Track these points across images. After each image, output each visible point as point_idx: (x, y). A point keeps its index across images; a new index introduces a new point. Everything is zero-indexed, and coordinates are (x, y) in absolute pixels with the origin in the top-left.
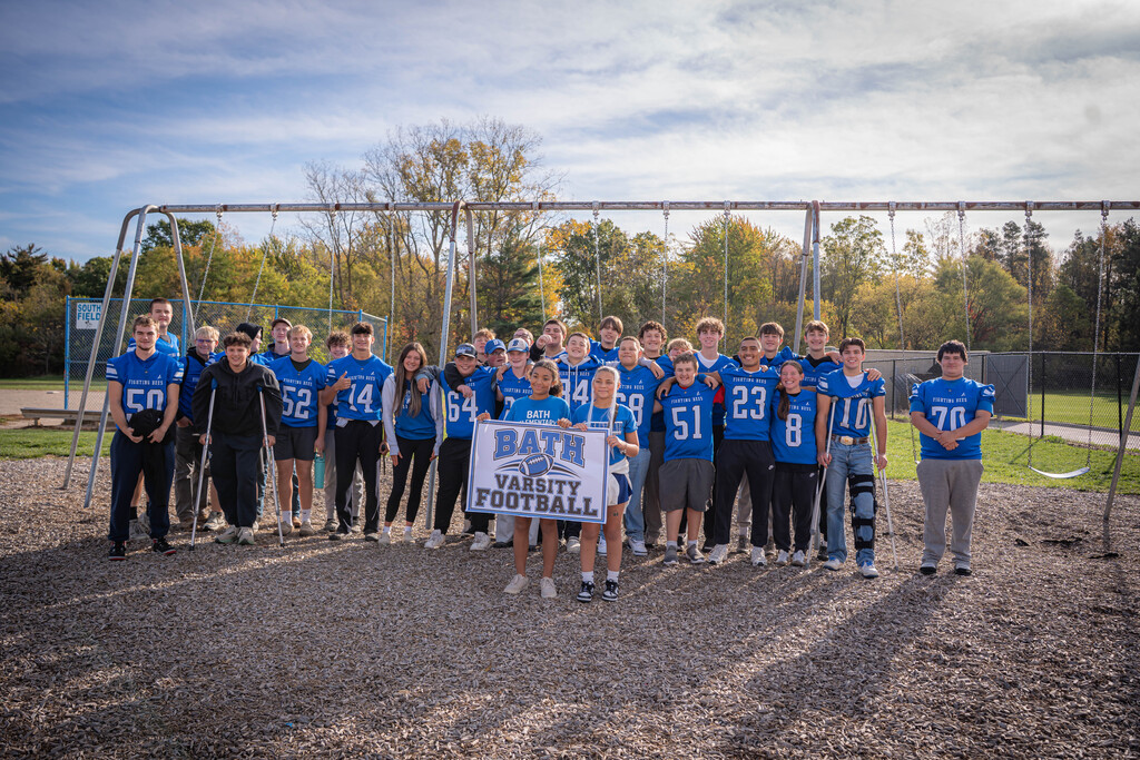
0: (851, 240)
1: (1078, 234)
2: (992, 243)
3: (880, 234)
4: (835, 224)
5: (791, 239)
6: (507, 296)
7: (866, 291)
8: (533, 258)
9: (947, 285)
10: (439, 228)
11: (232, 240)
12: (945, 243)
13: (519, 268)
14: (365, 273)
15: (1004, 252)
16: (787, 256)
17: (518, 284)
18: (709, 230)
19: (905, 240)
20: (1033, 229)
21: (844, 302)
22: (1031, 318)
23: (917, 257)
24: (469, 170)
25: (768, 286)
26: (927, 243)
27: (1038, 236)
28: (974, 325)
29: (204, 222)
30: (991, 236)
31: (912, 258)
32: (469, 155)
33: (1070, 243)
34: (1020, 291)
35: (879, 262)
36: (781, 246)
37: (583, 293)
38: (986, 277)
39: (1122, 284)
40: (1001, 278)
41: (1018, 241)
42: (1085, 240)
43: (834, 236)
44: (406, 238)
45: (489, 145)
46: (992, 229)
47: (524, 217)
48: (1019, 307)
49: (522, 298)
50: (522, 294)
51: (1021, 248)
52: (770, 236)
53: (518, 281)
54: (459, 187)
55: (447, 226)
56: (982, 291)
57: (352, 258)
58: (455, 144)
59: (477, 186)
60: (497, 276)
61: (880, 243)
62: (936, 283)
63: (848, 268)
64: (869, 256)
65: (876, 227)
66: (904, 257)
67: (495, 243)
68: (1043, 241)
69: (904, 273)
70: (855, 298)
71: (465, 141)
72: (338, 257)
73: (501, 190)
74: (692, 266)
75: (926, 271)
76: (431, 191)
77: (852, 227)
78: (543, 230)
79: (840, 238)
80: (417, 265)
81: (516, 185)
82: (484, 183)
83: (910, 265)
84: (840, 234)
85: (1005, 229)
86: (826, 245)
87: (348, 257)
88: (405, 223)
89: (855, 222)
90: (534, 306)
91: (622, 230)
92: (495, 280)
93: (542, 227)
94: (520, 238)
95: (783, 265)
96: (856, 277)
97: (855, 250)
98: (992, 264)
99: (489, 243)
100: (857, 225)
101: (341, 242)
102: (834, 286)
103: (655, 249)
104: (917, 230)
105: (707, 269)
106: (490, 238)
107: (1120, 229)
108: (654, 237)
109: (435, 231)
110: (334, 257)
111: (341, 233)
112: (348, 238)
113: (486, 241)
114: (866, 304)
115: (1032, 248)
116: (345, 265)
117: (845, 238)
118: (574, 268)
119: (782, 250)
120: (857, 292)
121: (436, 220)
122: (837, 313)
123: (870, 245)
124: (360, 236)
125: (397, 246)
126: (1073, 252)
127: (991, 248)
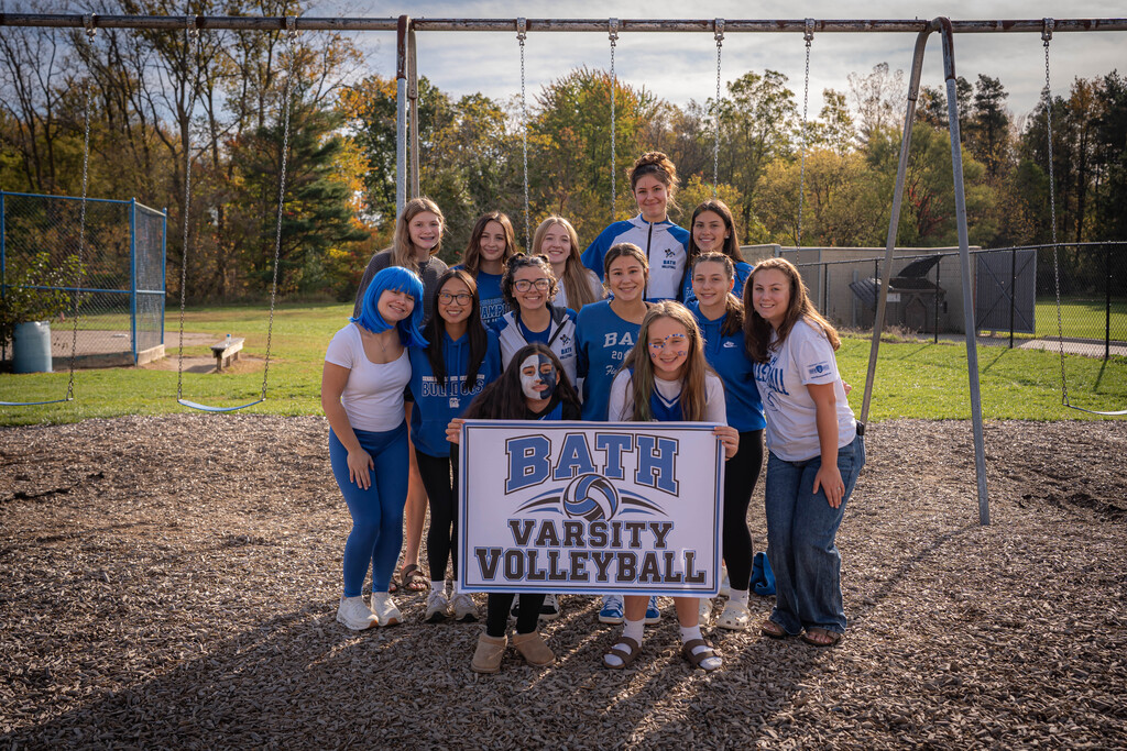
0: (754, 103)
1: (1046, 92)
2: (935, 106)
3: (792, 94)
4: (733, 82)
5: (672, 103)
6: (290, 185)
7: (776, 173)
8: (323, 129)
9: (882, 162)
10: (188, 87)
12: (875, 107)
13: (308, 144)
14: (74, 151)
16: (668, 127)
17: (305, 166)
18: (563, 90)
19: (822, 103)
20: (988, 87)
21: (747, 187)
22: (993, 204)
23: (838, 126)
26: (852, 108)
28: (919, 215)
30: (933, 97)
31: (831, 128)
33: (1036, 105)
34: (977, 168)
35: (789, 133)
36: (659, 113)
37: (390, 179)
38: (933, 150)
39: (1099, 159)
41: (968, 103)
42: (1053, 100)
43: (731, 98)
44: (136, 100)
46: (935, 87)
47: (308, 71)
48: (976, 189)
49: (313, 186)
50: (311, 180)
51: (971, 113)
52: (645, 100)
53: (307, 162)
55: (198, 83)
56: (926, 170)
57: (53, 128)
60: (274, 154)
61: (791, 107)
62: (869, 160)
63: (751, 142)
64: (777, 125)
65: (787, 86)
66: (822, 126)
67: (267, 110)
68: (1001, 102)
69: (824, 146)
70: (763, 180)
72: (32, 126)
74: (547, 139)
75: (849, 144)
77: (755, 86)
78: (337, 90)
79: (739, 101)
80: (157, 138)
83: (829, 136)
84: (739, 95)
86: (719, 111)
87: (46, 128)
88: (134, 77)
89: (758, 78)
90: (330, 198)
91: (442, 91)
92: (273, 161)
93: (335, 86)
94: (305, 101)
95: (664, 139)
96: (760, 154)
97: (759, 117)
98: (937, 134)
99: (261, 107)
100: (761, 83)
101: (35, 105)
102: (732, 166)
103: (488, 118)
104: (836, 91)
105: (562, 144)
106: (261, 100)
107: (1099, 86)
108: (487, 101)
109: (179, 91)
110: (25, 128)
111: (34, 91)
112: (44, 99)
113: (256, 105)
114: (778, 190)
115: (986, 112)
116: (42, 139)
117: (746, 101)
118: (376, 143)
119: (660, 118)
120: (765, 173)
121: (181, 75)
122: (739, 202)
123: (778, 110)
124: (63, 95)
125: (124, 111)
126: (1038, 118)
127: (933, 113)
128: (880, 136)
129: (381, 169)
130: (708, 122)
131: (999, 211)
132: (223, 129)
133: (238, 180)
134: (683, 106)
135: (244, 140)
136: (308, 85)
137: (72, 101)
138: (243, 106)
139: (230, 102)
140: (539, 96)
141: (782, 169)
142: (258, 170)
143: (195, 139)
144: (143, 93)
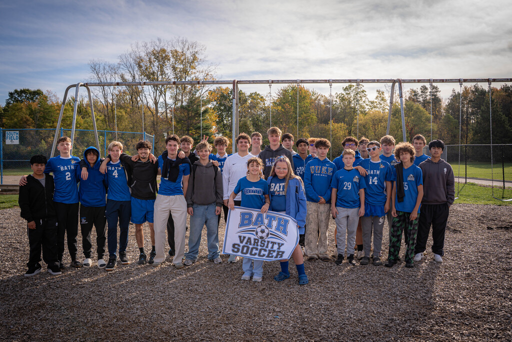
0: (352, 95)
1: (454, 90)
2: (416, 95)
3: (365, 92)
4: (345, 88)
5: (323, 95)
6: (191, 124)
7: (360, 119)
8: (203, 106)
9: (397, 115)
10: (158, 92)
11: (53, 98)
12: (394, 96)
13: (197, 111)
14: (120, 114)
15: (421, 99)
16: (322, 103)
17: (196, 118)
18: (285, 91)
19: (376, 94)
20: (434, 89)
21: (350, 124)
22: (436, 129)
24: (171, 63)
25: (315, 117)
26: (386, 96)
27: (436, 92)
28: (410, 133)
29: (38, 90)
30: (415, 92)
31: (379, 103)
32: (170, 56)
33: (450, 95)
34: (430, 117)
35: (365, 105)
36: (319, 98)
37: (225, 122)
38: (415, 111)
39: (473, 113)
40: (421, 112)
41: (427, 94)
42: (456, 93)
43: (344, 93)
44: (141, 97)
45: (180, 51)
46: (415, 89)
47: (198, 86)
48: (430, 125)
49: (199, 125)
50: (199, 123)
51: (428, 98)
52: (314, 94)
54: (167, 72)
55: (161, 91)
56: (412, 117)
57: (114, 107)
58: (164, 51)
59: (175, 71)
60: (186, 114)
61: (365, 96)
63: (351, 108)
64: (360, 102)
65: (363, 89)
66: (376, 102)
67: (184, 99)
68: (438, 94)
69: (377, 109)
70: (355, 121)
71: (169, 49)
72: (107, 106)
73: (187, 73)
74: (280, 108)
75: (386, 109)
76: (153, 74)
77: (352, 89)
79: (347, 94)
80: (147, 109)
81: (194, 71)
82: (178, 70)
83: (378, 106)
84: (347, 92)
85: (421, 89)
86: (340, 97)
87: (112, 107)
88: (140, 90)
90: (205, 129)
91: (243, 91)
92: (186, 117)
93: (207, 91)
94: (197, 96)
95: (320, 107)
96: (354, 112)
97: (354, 99)
98: (416, 105)
99: (182, 98)
100: (354, 87)
101: (108, 99)
102: (344, 116)
103: (259, 100)
104: (381, 90)
105: (285, 109)
106: (182, 96)
107: (472, 88)
108: (259, 94)
109: (155, 93)
110: (105, 107)
111: (108, 95)
112: (111, 97)
113: (180, 98)
114: (360, 125)
115: (433, 97)
116: (110, 110)
117: (349, 94)
118: (221, 110)
119: (319, 100)
120: (356, 119)
121: (156, 88)
122: (347, 129)
123: (361, 97)
124: (117, 96)
125: (137, 101)
126: (451, 99)
127: (415, 98)
128: (396, 106)
129: (222, 119)
130: (336, 101)
131: (438, 132)
132: (169, 106)
133: (174, 123)
134: (327, 95)
135: (176, 110)
136: (198, 91)
137: (120, 97)
138: (176, 98)
139: (172, 96)
140: (277, 93)
141: (362, 117)
142: (181, 120)
143: (160, 110)
144: (143, 95)
